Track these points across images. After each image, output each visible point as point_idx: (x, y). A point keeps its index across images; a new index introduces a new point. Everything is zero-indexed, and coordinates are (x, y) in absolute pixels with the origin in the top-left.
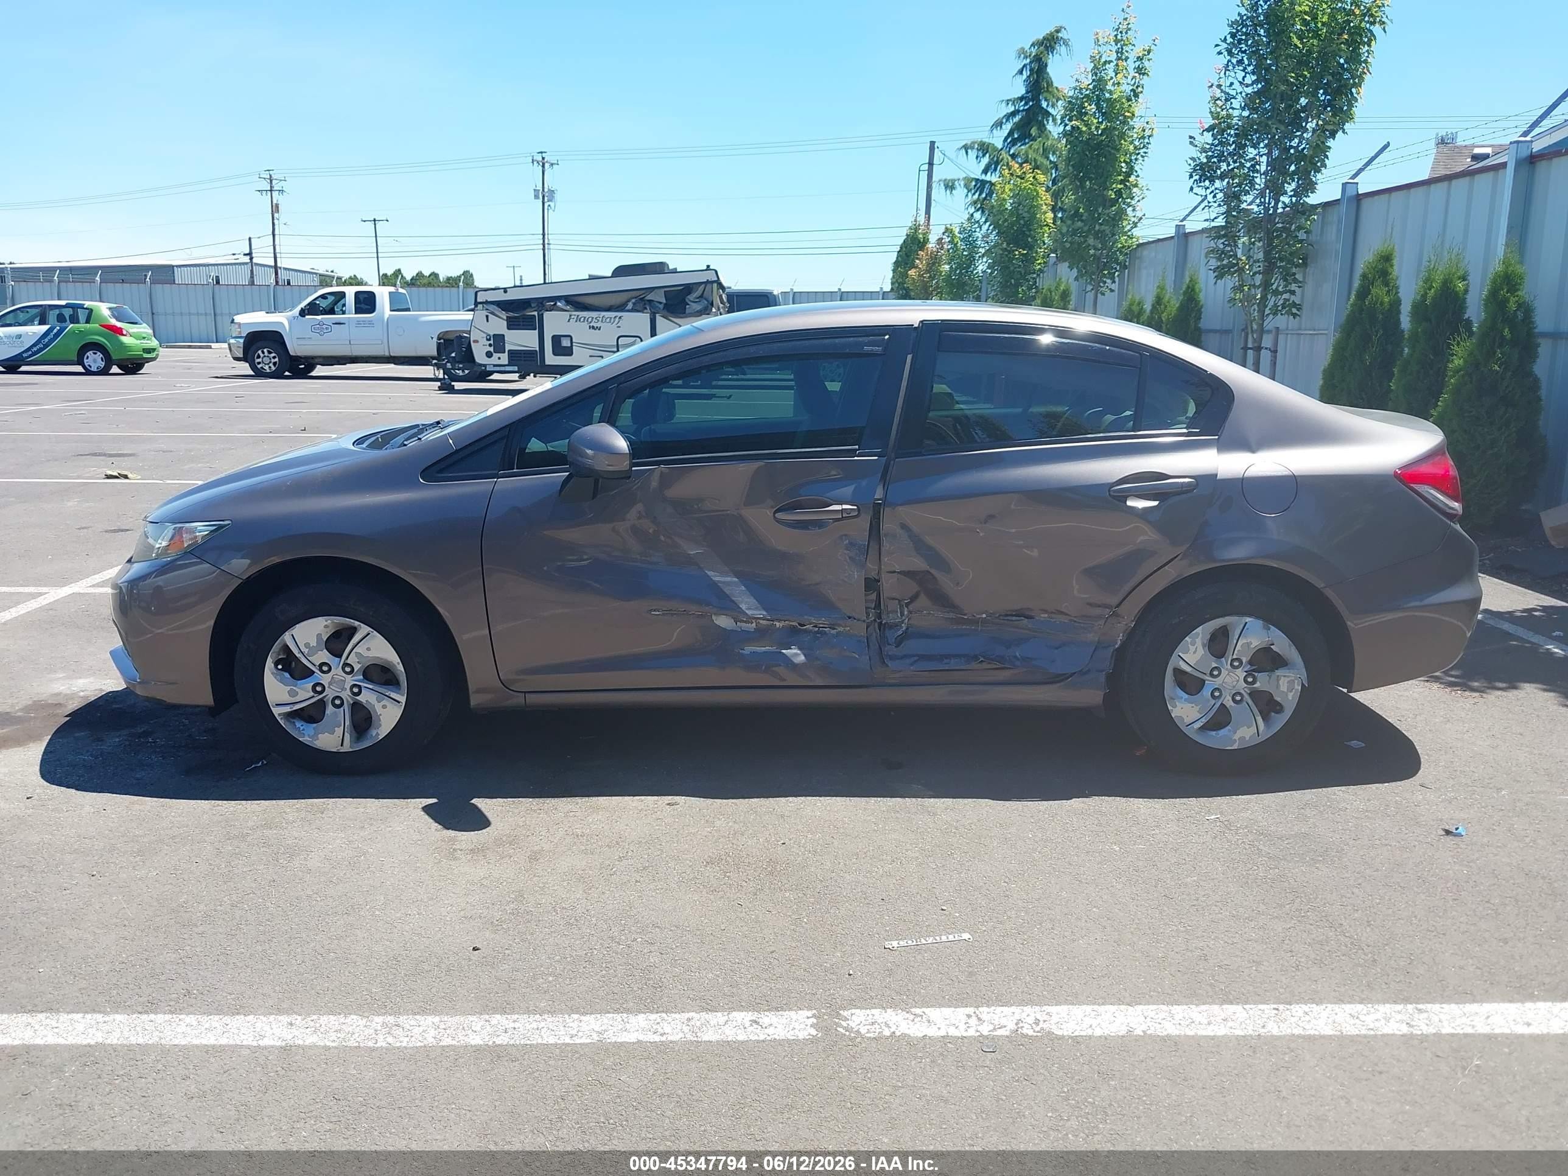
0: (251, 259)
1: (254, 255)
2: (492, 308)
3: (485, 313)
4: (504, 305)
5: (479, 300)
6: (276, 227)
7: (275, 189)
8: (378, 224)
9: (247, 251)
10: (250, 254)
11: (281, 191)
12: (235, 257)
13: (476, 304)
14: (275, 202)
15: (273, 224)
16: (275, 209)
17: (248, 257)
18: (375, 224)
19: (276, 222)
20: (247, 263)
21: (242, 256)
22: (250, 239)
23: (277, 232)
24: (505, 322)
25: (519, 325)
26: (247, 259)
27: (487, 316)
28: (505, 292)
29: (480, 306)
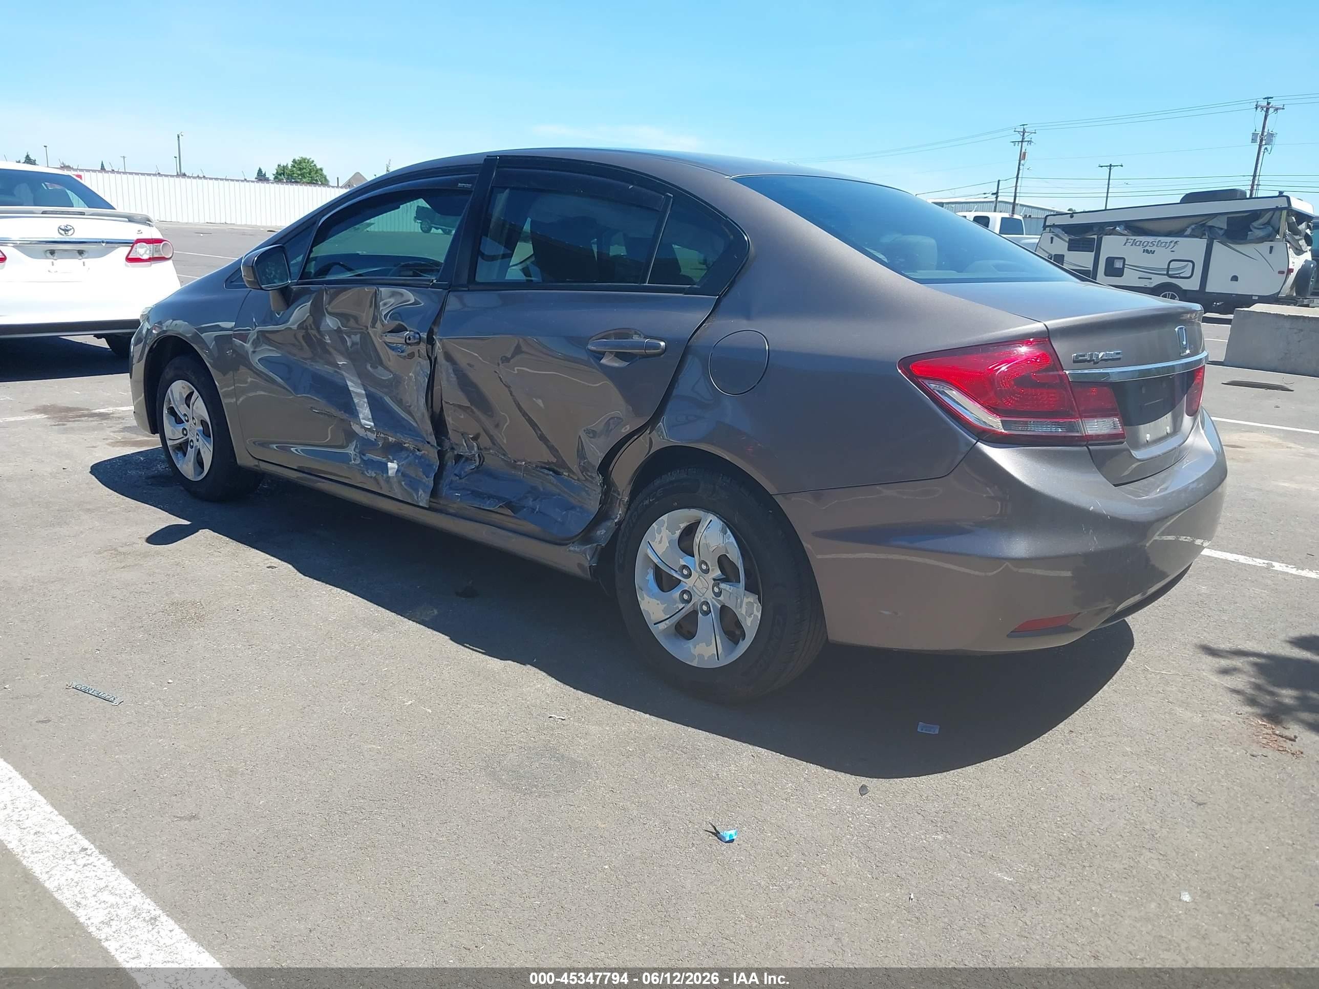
0: (997, 198)
1: (999, 194)
2: (1058, 230)
3: (1051, 235)
4: (1067, 229)
5: (1047, 224)
6: (1021, 171)
7: (1025, 140)
8: (1113, 169)
9: (995, 192)
10: (997, 193)
11: (1030, 142)
12: (985, 196)
13: (1045, 227)
14: (1023, 151)
15: (1019, 168)
16: (1023, 156)
17: (995, 196)
18: (1110, 169)
19: (1021, 167)
20: (992, 202)
21: (990, 195)
22: (999, 181)
23: (1020, 176)
24: (1067, 244)
25: (1079, 247)
26: (993, 198)
27: (1052, 238)
28: (1072, 217)
29: (1048, 229)
